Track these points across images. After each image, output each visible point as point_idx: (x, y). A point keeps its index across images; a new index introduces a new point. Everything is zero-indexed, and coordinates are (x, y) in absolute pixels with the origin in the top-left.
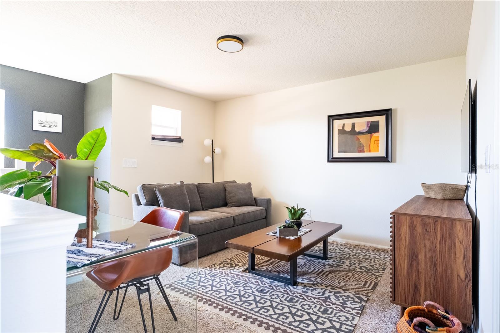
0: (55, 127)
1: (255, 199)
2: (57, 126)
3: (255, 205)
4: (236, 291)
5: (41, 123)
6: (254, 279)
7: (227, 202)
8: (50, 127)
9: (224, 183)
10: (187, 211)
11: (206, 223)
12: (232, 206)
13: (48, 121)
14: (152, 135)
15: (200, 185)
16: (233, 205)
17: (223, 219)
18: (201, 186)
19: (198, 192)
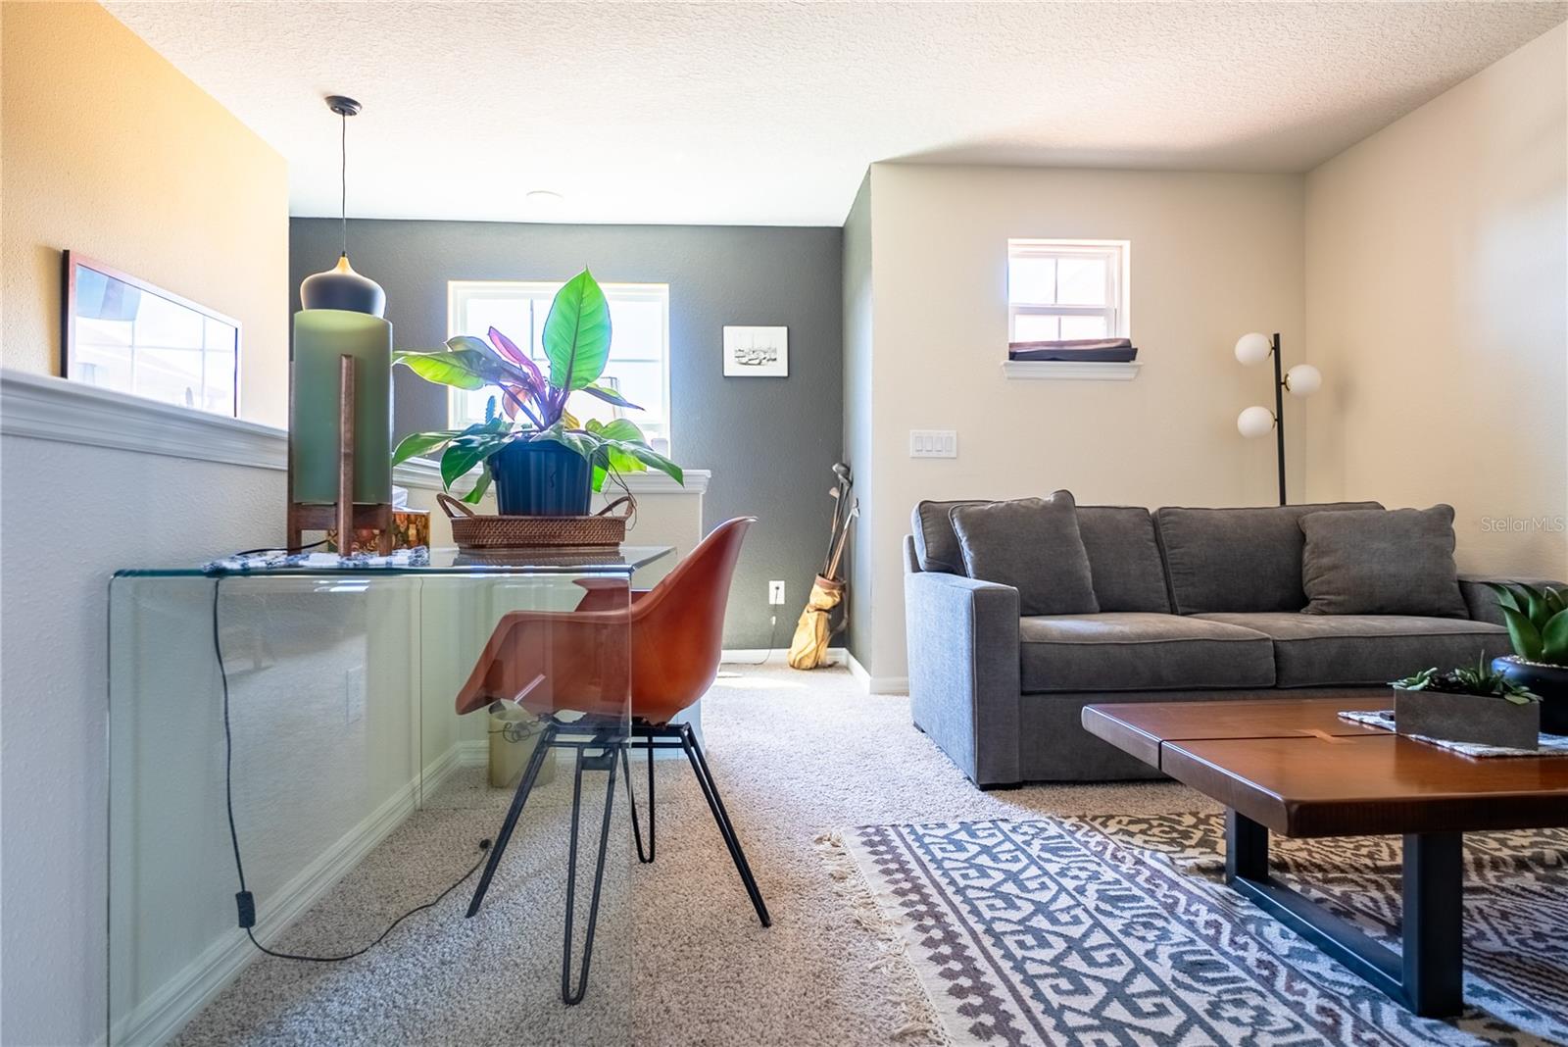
0: (770, 362)
1: (1463, 585)
2: (775, 359)
3: (1465, 613)
4: (1081, 923)
5: (740, 354)
6: (1209, 911)
7: (1307, 593)
8: (759, 364)
9: (1301, 509)
10: (1015, 588)
11: (1108, 648)
12: (1324, 608)
13: (756, 347)
14: (1011, 345)
15: (1169, 514)
16: (1330, 603)
17: (1207, 644)
18: (1172, 518)
19: (1157, 540)
